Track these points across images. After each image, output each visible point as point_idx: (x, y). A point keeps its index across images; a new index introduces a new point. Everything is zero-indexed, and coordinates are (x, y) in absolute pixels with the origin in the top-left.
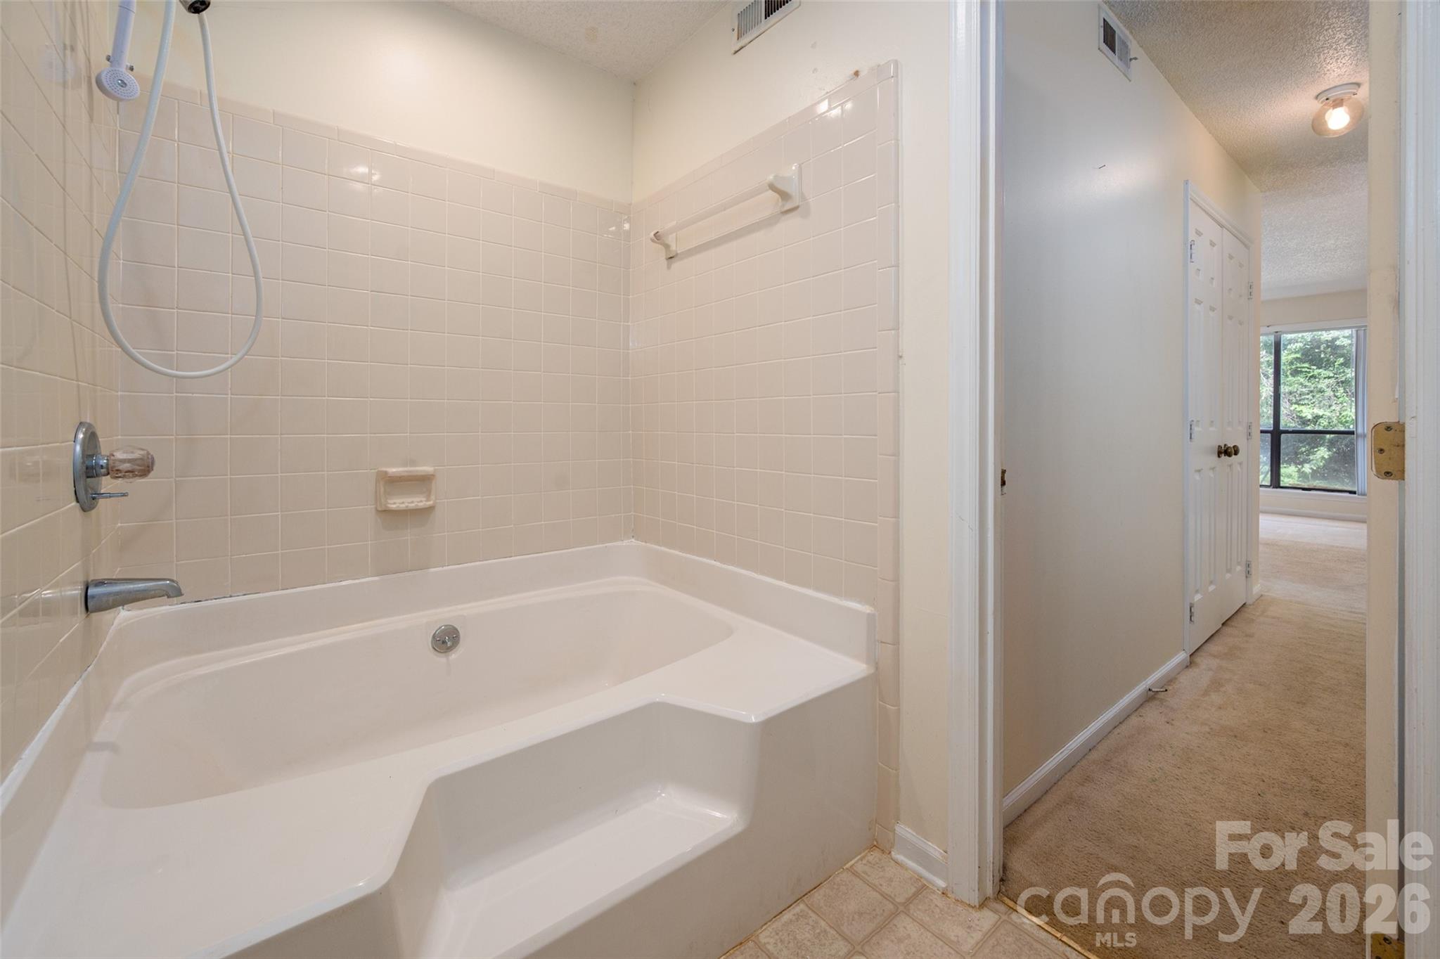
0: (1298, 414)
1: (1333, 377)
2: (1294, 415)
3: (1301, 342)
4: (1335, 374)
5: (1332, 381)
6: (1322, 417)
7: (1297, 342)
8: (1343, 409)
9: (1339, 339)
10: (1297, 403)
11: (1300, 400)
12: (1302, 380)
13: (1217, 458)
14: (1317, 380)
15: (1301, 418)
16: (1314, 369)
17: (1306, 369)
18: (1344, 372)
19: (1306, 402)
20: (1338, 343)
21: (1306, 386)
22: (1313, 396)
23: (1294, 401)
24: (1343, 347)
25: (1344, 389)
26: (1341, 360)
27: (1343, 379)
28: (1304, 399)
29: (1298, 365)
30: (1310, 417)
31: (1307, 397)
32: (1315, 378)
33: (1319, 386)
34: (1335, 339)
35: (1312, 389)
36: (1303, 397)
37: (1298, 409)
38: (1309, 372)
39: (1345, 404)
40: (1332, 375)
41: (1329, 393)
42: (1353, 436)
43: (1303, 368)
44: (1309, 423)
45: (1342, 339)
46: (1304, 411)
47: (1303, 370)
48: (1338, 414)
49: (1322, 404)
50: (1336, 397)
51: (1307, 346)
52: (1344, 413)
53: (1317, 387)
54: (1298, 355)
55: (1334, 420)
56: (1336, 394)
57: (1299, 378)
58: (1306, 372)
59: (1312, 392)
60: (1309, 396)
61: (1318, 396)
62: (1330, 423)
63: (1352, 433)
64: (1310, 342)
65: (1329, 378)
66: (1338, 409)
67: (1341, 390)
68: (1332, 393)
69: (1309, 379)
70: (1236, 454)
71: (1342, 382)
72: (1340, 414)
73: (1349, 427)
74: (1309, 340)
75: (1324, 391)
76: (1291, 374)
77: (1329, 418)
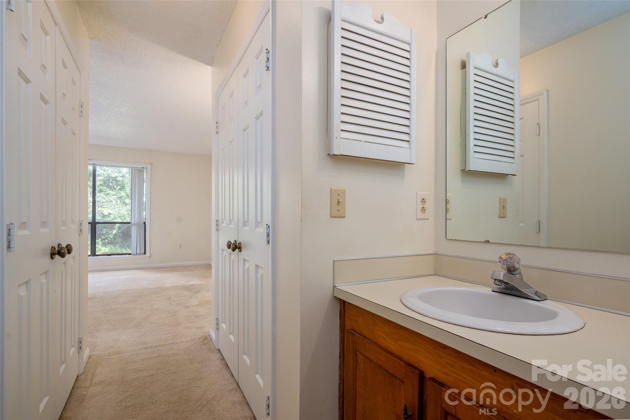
0: (101, 212)
1: (116, 195)
2: (100, 213)
3: (102, 176)
4: (116, 193)
5: (115, 197)
6: (111, 214)
7: (101, 176)
8: (120, 210)
9: (118, 177)
10: (101, 207)
11: (102, 205)
12: (103, 195)
13: (50, 260)
14: (109, 196)
15: (103, 214)
16: (108, 190)
17: (105, 190)
18: (120, 193)
19: (105, 206)
20: (118, 179)
21: (104, 199)
22: (108, 204)
23: (100, 206)
24: (119, 181)
25: (120, 201)
26: (119, 187)
27: (120, 196)
28: (104, 205)
29: (101, 188)
30: (107, 214)
31: (105, 204)
32: (109, 194)
33: (110, 199)
34: (116, 177)
35: (107, 200)
36: (103, 204)
37: (102, 210)
38: (106, 192)
39: (120, 208)
40: (115, 194)
41: (114, 202)
42: (130, 224)
43: (104, 189)
44: (106, 217)
45: (120, 177)
46: (104, 211)
47: (104, 190)
48: (118, 213)
49: (111, 208)
50: (117, 204)
51: (105, 179)
52: (120, 212)
53: (109, 199)
54: (102, 183)
55: (116, 215)
56: (117, 203)
57: (102, 194)
58: (105, 191)
59: (107, 201)
60: (106, 204)
61: (110, 204)
62: (114, 217)
63: (129, 223)
64: (106, 177)
65: (114, 195)
66: (118, 210)
67: (119, 201)
68: (115, 203)
69: (106, 195)
70: (69, 252)
71: (119, 197)
72: (119, 212)
73: (127, 220)
74: (106, 176)
75: (112, 202)
76: (98, 192)
77: (114, 215)
